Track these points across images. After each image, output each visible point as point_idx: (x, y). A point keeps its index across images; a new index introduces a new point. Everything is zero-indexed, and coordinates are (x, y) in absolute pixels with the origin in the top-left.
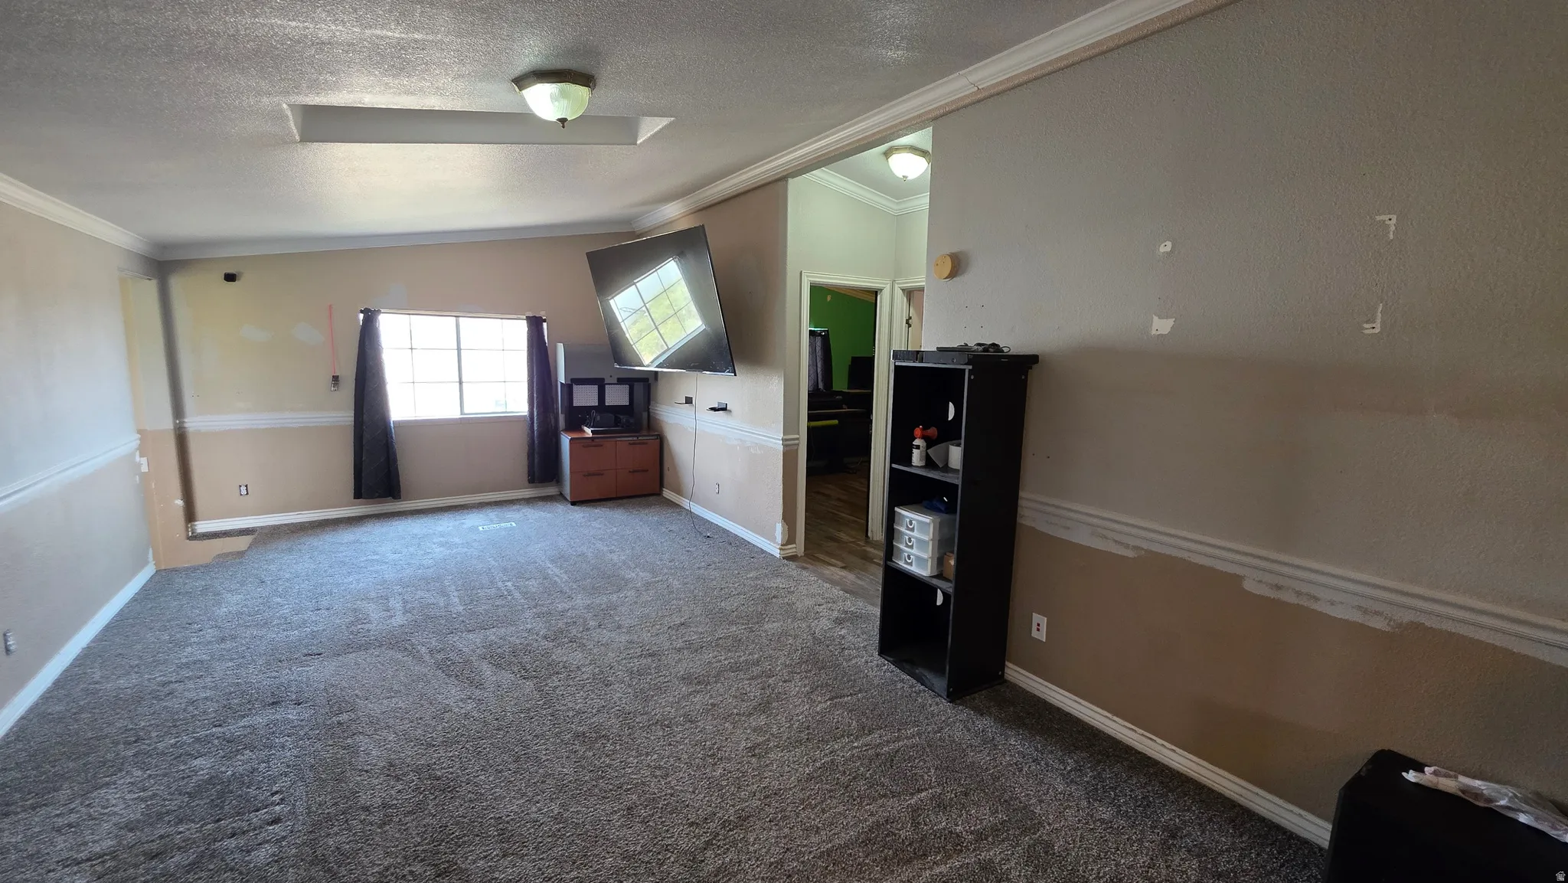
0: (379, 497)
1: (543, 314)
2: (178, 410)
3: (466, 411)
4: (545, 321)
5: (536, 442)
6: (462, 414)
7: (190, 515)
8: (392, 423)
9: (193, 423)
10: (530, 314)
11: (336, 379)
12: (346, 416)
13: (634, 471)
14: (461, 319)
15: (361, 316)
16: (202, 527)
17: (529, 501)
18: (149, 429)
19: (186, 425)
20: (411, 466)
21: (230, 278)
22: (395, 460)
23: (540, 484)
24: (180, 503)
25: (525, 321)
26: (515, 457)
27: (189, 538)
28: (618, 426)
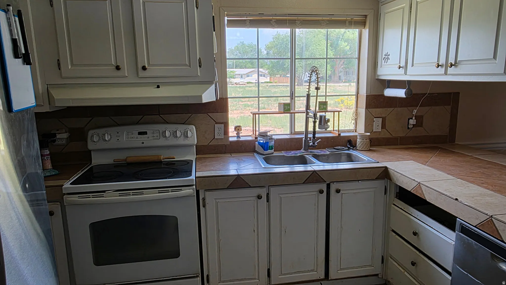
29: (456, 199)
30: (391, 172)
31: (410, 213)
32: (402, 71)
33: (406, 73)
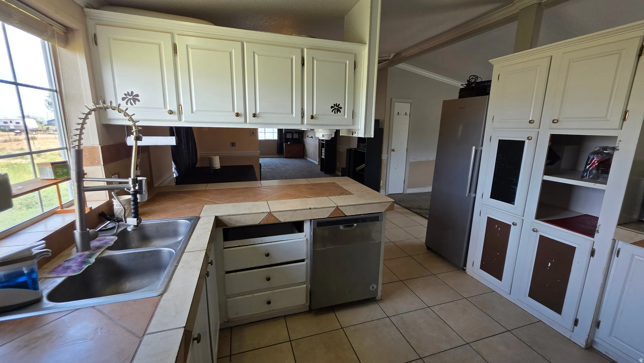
5: (278, 146)
13: (298, 152)
23: (279, 154)
26: (275, 148)
28: (294, 143)
29: (310, 208)
30: (224, 219)
31: (253, 244)
32: (175, 117)
33: (180, 119)
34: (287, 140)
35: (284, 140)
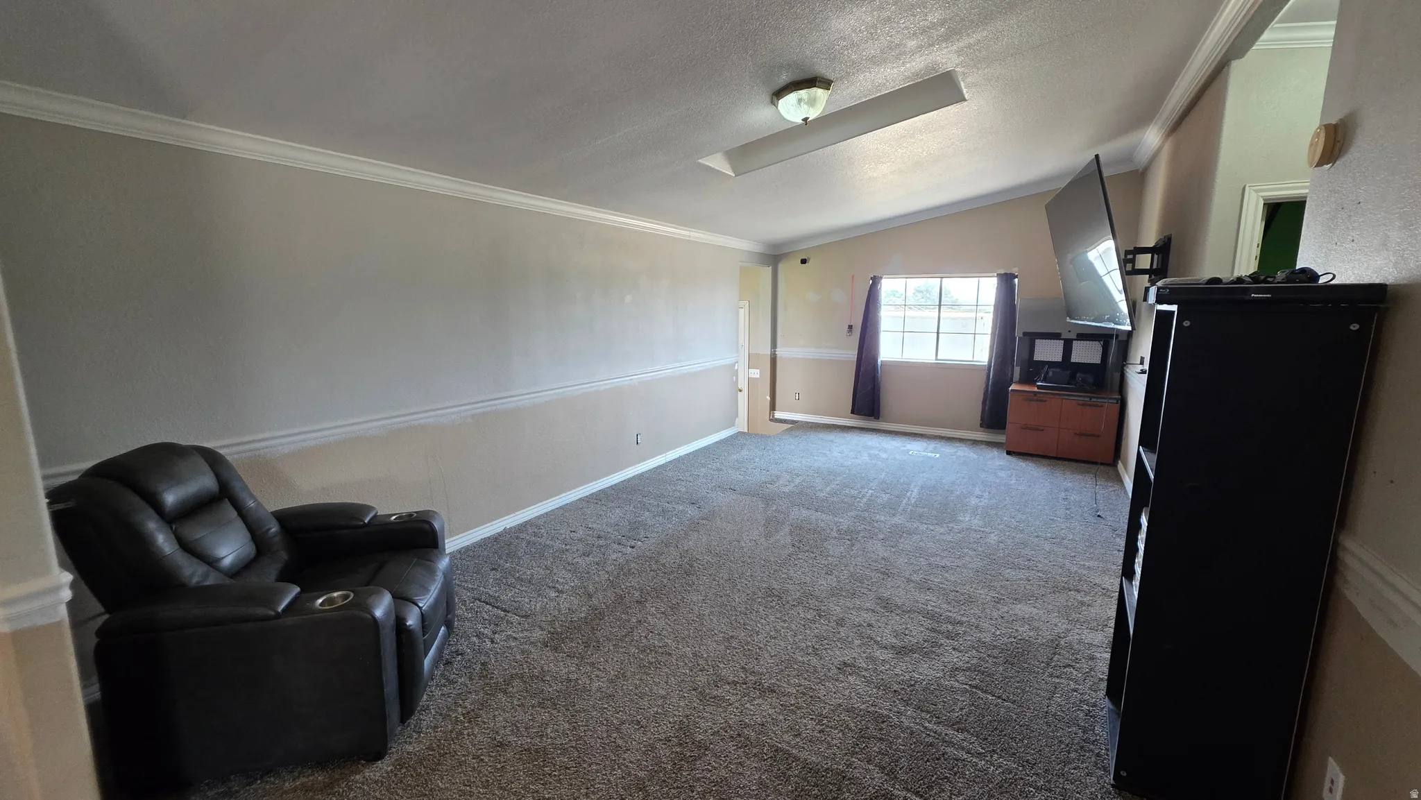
0: (865, 415)
1: (1015, 271)
2: (774, 344)
3: (939, 358)
4: (1016, 277)
5: (989, 390)
6: (936, 360)
7: (773, 407)
8: (879, 361)
9: (779, 352)
10: (1002, 272)
11: (850, 327)
12: (852, 354)
13: (1081, 435)
14: (944, 279)
15: (871, 281)
16: (778, 415)
17: (975, 442)
18: (761, 353)
19: (777, 353)
20: (891, 398)
21: (804, 262)
22: (879, 390)
23: (986, 430)
24: (768, 398)
25: (996, 278)
26: (972, 402)
27: (771, 420)
28: (1071, 384)
34: (1033, 371)
35: (1017, 370)
